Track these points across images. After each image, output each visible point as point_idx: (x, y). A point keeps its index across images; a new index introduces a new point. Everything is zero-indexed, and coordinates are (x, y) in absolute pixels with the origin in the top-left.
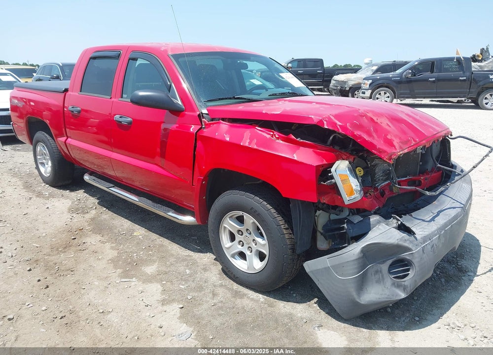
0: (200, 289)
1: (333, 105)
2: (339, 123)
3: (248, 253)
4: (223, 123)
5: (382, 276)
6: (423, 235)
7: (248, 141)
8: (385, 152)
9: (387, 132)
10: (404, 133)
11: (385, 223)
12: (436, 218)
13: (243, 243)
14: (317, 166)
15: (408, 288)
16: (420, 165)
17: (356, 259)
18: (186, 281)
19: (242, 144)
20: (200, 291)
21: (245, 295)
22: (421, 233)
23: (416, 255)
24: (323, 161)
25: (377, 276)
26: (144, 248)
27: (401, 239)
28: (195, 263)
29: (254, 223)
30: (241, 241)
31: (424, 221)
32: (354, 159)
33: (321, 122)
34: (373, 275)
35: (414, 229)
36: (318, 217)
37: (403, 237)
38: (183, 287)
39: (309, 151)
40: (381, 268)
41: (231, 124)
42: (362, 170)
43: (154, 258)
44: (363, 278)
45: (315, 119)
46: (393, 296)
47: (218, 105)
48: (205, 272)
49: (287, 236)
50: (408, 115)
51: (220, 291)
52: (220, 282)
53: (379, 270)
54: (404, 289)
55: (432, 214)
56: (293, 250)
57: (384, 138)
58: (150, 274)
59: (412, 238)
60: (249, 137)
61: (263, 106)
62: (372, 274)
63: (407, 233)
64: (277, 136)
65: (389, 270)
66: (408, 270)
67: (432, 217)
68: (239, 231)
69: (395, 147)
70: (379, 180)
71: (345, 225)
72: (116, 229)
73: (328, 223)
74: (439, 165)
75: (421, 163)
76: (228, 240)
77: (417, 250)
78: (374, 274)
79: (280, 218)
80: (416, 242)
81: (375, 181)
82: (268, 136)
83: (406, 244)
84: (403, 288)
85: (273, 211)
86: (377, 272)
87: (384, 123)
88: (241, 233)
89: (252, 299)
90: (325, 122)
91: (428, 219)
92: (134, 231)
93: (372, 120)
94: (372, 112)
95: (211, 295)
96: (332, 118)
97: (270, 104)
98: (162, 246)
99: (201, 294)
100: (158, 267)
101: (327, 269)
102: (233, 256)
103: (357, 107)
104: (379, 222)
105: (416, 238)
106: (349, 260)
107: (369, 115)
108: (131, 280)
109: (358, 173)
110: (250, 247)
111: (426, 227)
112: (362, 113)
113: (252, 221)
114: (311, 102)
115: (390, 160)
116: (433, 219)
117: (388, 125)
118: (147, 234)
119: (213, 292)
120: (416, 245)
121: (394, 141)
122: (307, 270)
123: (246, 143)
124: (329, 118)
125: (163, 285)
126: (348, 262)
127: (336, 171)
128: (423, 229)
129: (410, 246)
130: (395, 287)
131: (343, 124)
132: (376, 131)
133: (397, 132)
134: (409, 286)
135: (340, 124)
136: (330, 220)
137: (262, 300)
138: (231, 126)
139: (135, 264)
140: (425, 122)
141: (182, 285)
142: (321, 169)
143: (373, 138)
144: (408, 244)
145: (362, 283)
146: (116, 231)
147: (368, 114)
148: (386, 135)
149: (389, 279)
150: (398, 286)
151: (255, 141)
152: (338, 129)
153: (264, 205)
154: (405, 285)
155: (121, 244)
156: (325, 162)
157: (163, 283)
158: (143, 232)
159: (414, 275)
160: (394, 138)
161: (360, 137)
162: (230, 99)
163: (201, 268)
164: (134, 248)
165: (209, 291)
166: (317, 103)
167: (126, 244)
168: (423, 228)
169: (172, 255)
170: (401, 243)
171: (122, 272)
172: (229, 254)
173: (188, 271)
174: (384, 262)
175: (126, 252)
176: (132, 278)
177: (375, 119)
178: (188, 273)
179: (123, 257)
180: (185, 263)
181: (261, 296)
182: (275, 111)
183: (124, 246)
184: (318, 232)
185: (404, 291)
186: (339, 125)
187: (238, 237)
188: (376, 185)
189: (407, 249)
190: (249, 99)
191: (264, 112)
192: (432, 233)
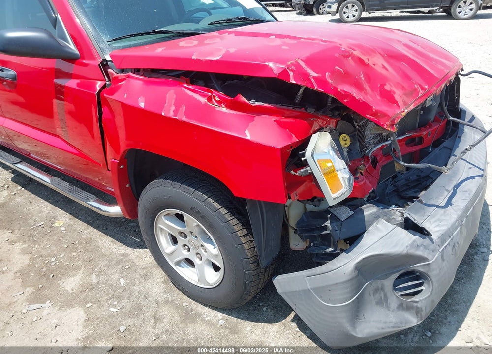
0: (137, 311)
1: (300, 38)
2: (313, 74)
3: (196, 261)
4: (133, 77)
5: (385, 295)
6: (441, 232)
7: (173, 108)
8: (385, 115)
9: (384, 80)
10: (407, 77)
11: (386, 218)
12: (453, 199)
13: (189, 248)
14: (282, 149)
15: (422, 311)
16: (420, 114)
17: (348, 281)
18: (119, 298)
19: (163, 114)
20: (138, 316)
21: (199, 315)
22: (437, 229)
23: (434, 267)
24: (291, 137)
25: (378, 295)
26: (66, 246)
27: (412, 245)
28: (132, 267)
29: (198, 225)
30: (185, 245)
31: (438, 207)
32: (337, 123)
33: (285, 72)
34: (372, 295)
35: (427, 225)
36: (289, 207)
37: (414, 241)
38: (114, 310)
39: (269, 120)
40: (383, 285)
41: (147, 79)
42: (348, 137)
43: (79, 262)
44: (358, 303)
45: (275, 68)
46: (401, 324)
47: (130, 46)
48: (145, 279)
49: (246, 246)
50: (406, 46)
51: (165, 312)
52: (165, 296)
53: (380, 286)
54: (418, 311)
55: (446, 193)
56: (257, 262)
57: (381, 91)
58: (71, 292)
59: (427, 241)
60: (173, 101)
61: (195, 46)
62: (370, 294)
63: (419, 234)
64: (218, 99)
65: (395, 285)
66: (421, 284)
67: (447, 198)
68: (181, 233)
69: (396, 103)
70: (370, 144)
71: (328, 223)
72: (31, 218)
73: (304, 216)
74: (452, 118)
75: (422, 112)
76: (168, 243)
77: (435, 258)
78: (374, 294)
79: (235, 221)
80: (432, 247)
81: (365, 146)
82: (203, 100)
83: (419, 253)
84: (414, 311)
85: (224, 211)
86: (377, 290)
87: (378, 63)
88: (184, 236)
89: (209, 323)
90: (291, 74)
91: (443, 204)
92: (55, 218)
93: (360, 61)
94: (360, 47)
95: (152, 321)
96: (302, 64)
97: (206, 42)
98: (90, 241)
99: (139, 321)
100: (83, 278)
101: (306, 292)
102: (178, 263)
103: (337, 41)
104: (376, 217)
105: (432, 240)
106: (338, 281)
107: (357, 53)
108: (43, 305)
109: (342, 142)
110: (198, 254)
111: (443, 218)
112: (346, 51)
113: (195, 224)
114: (267, 35)
115: (392, 126)
116: (449, 203)
117: (384, 67)
118: (72, 223)
119: (155, 314)
120: (433, 251)
121: (394, 93)
122: (279, 290)
123: (169, 111)
124: (297, 65)
125: (87, 311)
126: (337, 284)
127: (312, 156)
128: (438, 222)
129: (425, 254)
130: (403, 309)
131: (320, 75)
132: (369, 79)
133: (397, 78)
134: (423, 309)
135: (315, 75)
136: (306, 212)
137: (221, 322)
138: (147, 83)
139: (51, 276)
140: (431, 55)
141: (114, 306)
142: (290, 151)
143: (366, 93)
144: (422, 251)
145: (357, 310)
146: (31, 222)
147: (354, 52)
148: (383, 85)
149: (394, 298)
150: (408, 308)
151: (184, 108)
152: (312, 83)
153: (209, 203)
154: (417, 307)
155: (35, 243)
156: (295, 139)
157: (87, 306)
158: (68, 219)
159: (431, 293)
160: (394, 89)
161: (347, 95)
162: (149, 34)
163: (140, 275)
164: (53, 248)
165: (150, 313)
166: (278, 36)
167: (43, 242)
168: (439, 220)
169: (103, 255)
170: (413, 251)
171: (33, 293)
172: (172, 262)
173: (122, 281)
174: (386, 276)
175: (42, 256)
176: (44, 303)
177: (365, 58)
178: (122, 284)
179: (37, 266)
180: (120, 267)
181: (220, 315)
182: (211, 54)
183: (39, 245)
184: (290, 228)
185: (417, 315)
186: (314, 77)
187: (181, 240)
188: (366, 153)
189: (421, 259)
190: (179, 33)
191: (194, 57)
192: (452, 226)
